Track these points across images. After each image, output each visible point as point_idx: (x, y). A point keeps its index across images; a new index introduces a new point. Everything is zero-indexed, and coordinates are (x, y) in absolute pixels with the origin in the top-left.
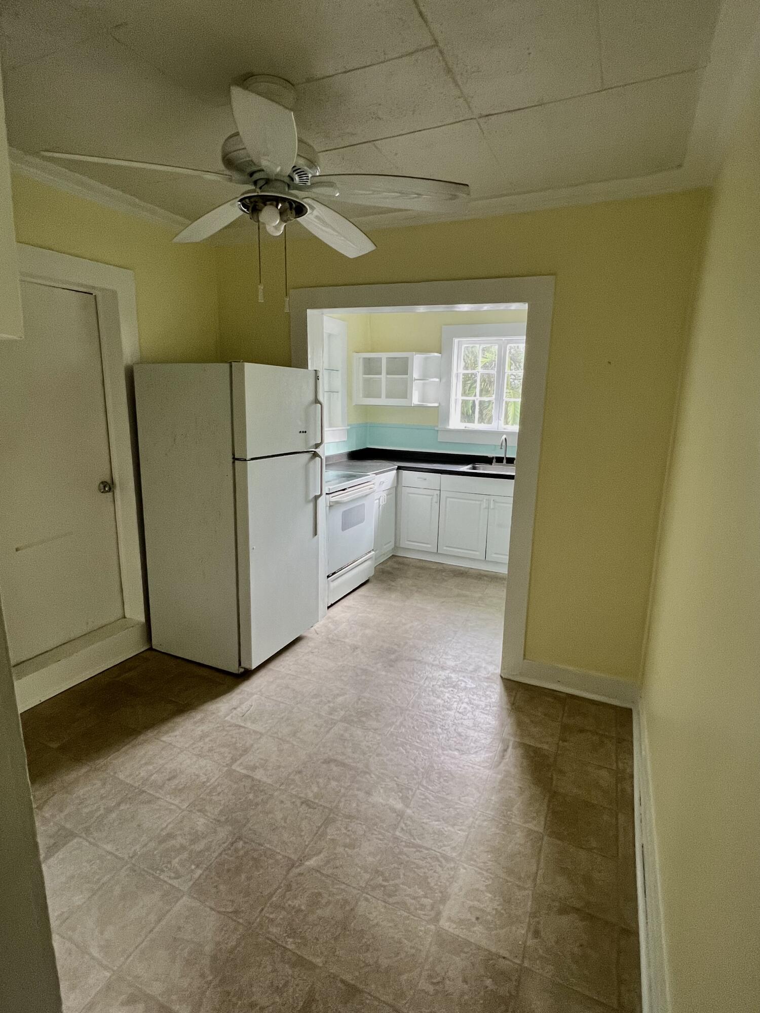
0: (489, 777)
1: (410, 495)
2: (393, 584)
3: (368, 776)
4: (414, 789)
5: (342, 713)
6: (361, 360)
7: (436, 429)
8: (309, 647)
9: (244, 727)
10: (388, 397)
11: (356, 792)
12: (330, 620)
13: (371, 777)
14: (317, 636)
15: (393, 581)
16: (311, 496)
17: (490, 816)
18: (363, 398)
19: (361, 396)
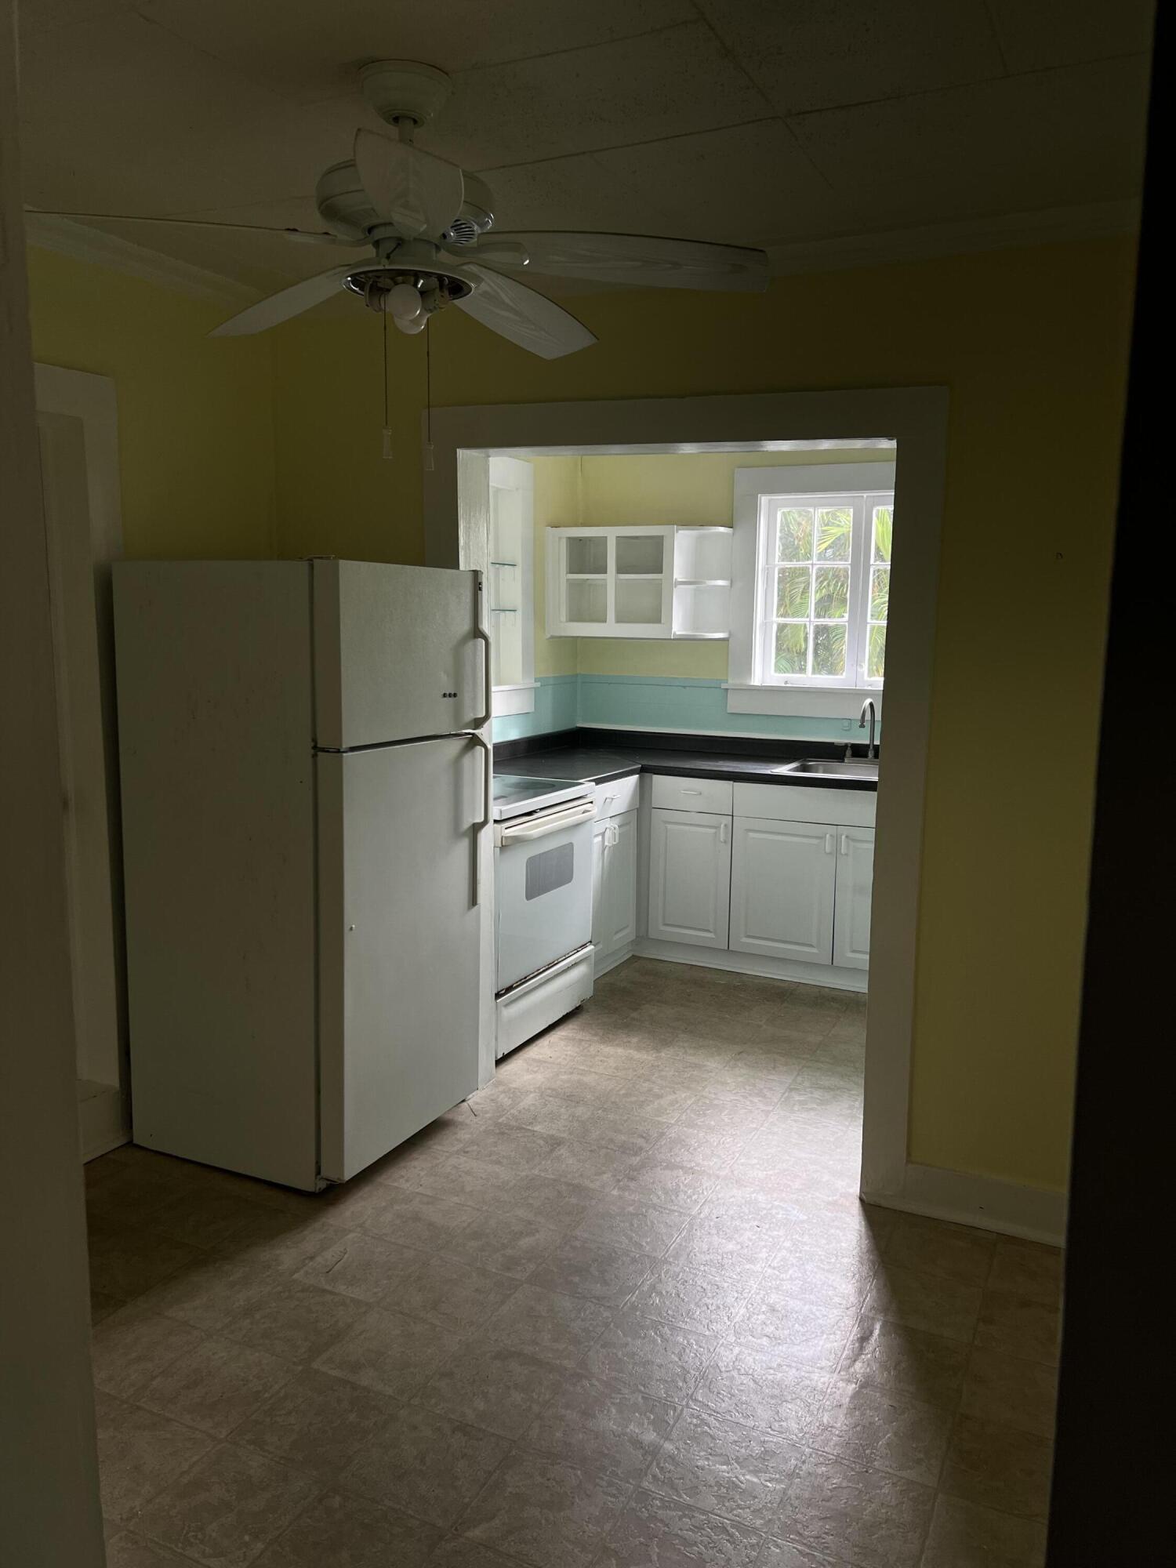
0: (831, 1385)
1: (669, 826)
2: (634, 1015)
3: (586, 1383)
4: (680, 1408)
5: (532, 1267)
6: (564, 544)
7: (724, 686)
8: (459, 1141)
9: (331, 1293)
10: (620, 620)
11: (563, 1412)
12: (501, 1088)
13: (592, 1385)
14: (475, 1120)
15: (635, 1010)
16: (466, 825)
17: (831, 1457)
18: (567, 621)
19: (563, 618)
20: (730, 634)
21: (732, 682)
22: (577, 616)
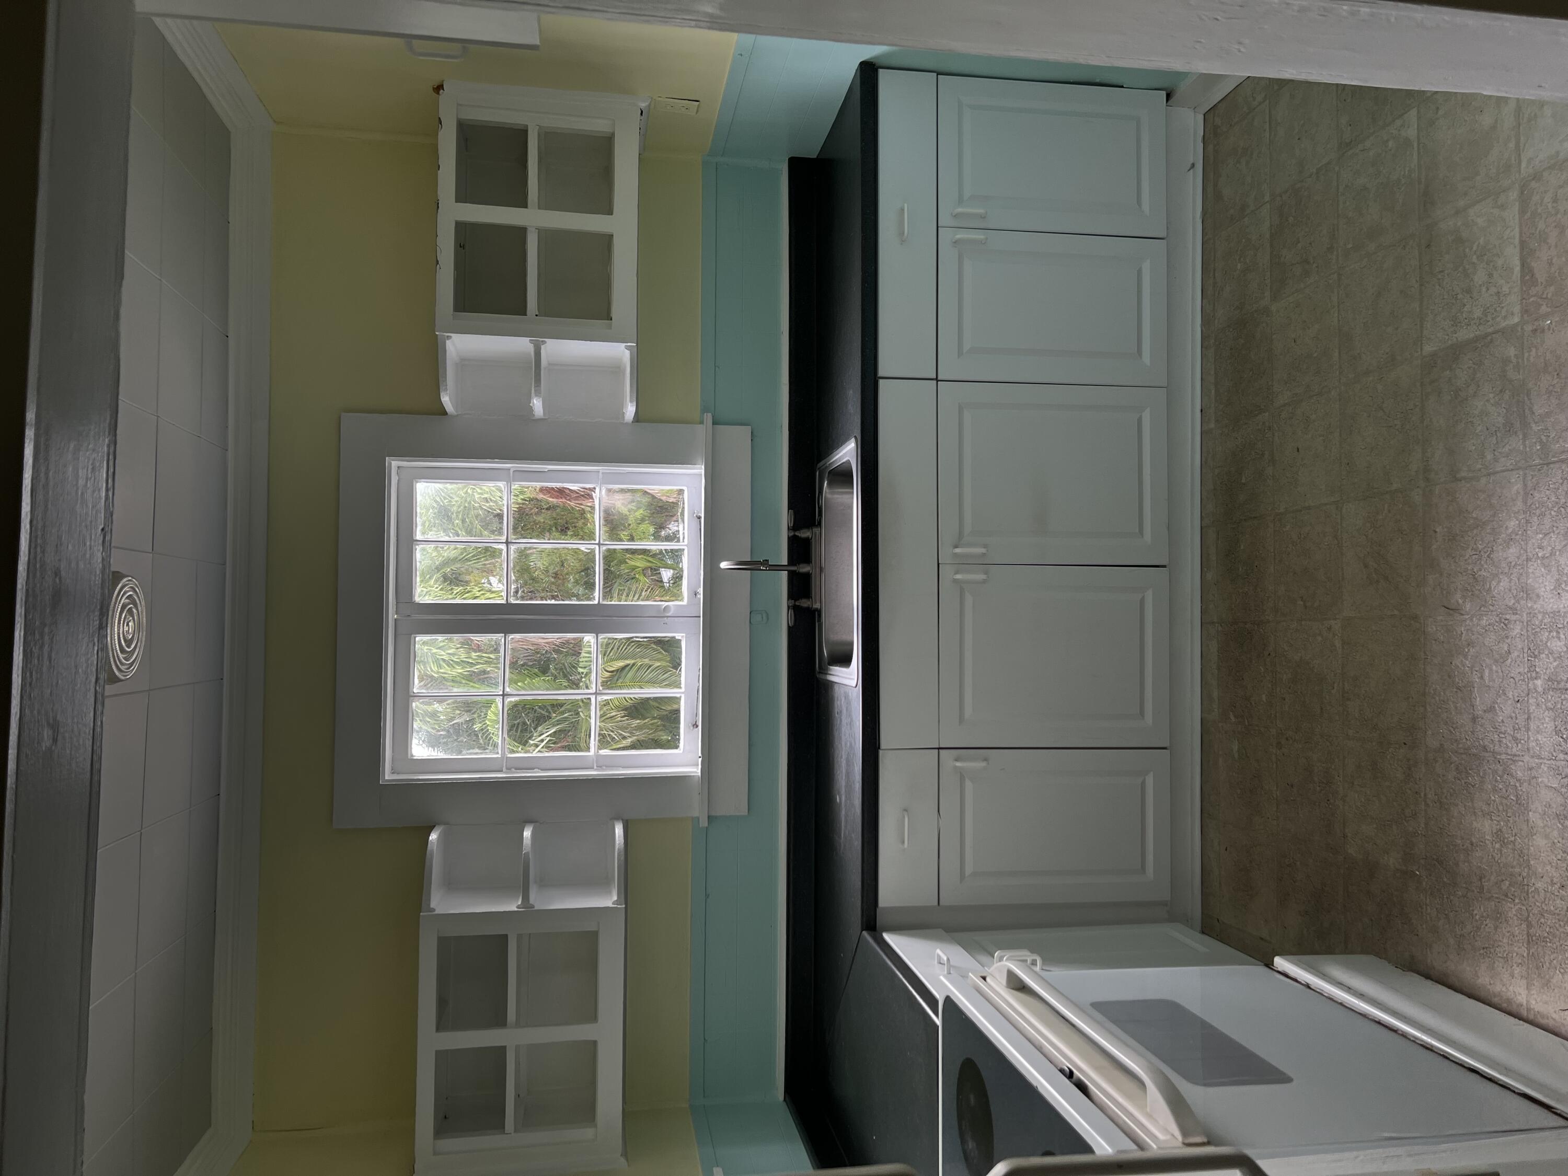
1: (969, 870)
7: (704, 823)
10: (592, 1016)
18: (596, 1126)
19: (589, 1133)
20: (617, 818)
21: (697, 810)
22: (584, 1107)
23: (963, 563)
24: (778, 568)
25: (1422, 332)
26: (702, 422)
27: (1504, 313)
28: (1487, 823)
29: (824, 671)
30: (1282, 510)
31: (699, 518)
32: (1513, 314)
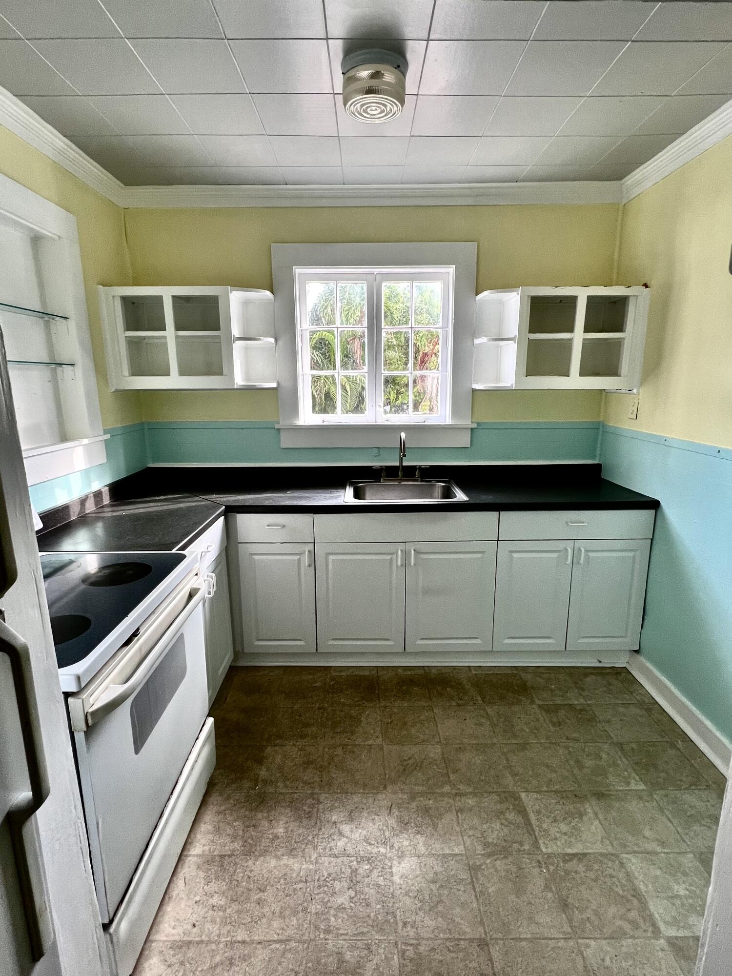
1: (256, 557)
7: (277, 427)
18: (130, 376)
19: (126, 372)
20: (278, 384)
21: (283, 423)
22: (138, 371)
23: (406, 554)
24: (401, 461)
25: (531, 792)
26: (472, 422)
27: (547, 842)
28: (282, 830)
29: (351, 484)
30: (435, 711)
31: (424, 422)
32: (547, 848)
